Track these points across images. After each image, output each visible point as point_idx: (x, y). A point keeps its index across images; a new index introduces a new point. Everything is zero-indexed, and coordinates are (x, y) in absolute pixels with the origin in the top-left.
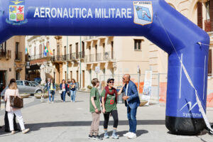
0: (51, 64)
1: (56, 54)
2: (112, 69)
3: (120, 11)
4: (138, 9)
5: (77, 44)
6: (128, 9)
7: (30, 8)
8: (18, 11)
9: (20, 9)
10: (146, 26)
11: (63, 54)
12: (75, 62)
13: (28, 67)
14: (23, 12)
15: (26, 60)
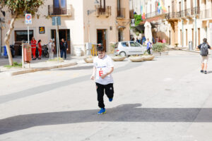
0: (166, 22)
11: (178, 11)
12: (190, 18)
13: (133, 25)
15: (130, 18)
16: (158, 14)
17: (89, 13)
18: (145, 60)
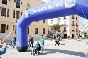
3: (58, 3)
14: (28, 14)
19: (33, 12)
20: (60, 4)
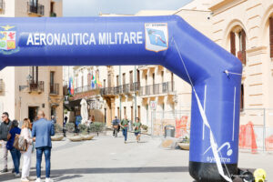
0: (101, 99)
1: (107, 86)
2: (173, 104)
3: (129, 35)
4: (150, 32)
5: (131, 72)
6: (138, 33)
7: (23, 34)
8: (8, 38)
9: (11, 35)
10: (161, 52)
11: (116, 86)
12: (129, 95)
13: (67, 102)
14: (14, 39)
15: (64, 94)
16: (91, 88)
17: (21, 88)
18: (84, 140)
19: (44, 39)
20: (134, 38)
